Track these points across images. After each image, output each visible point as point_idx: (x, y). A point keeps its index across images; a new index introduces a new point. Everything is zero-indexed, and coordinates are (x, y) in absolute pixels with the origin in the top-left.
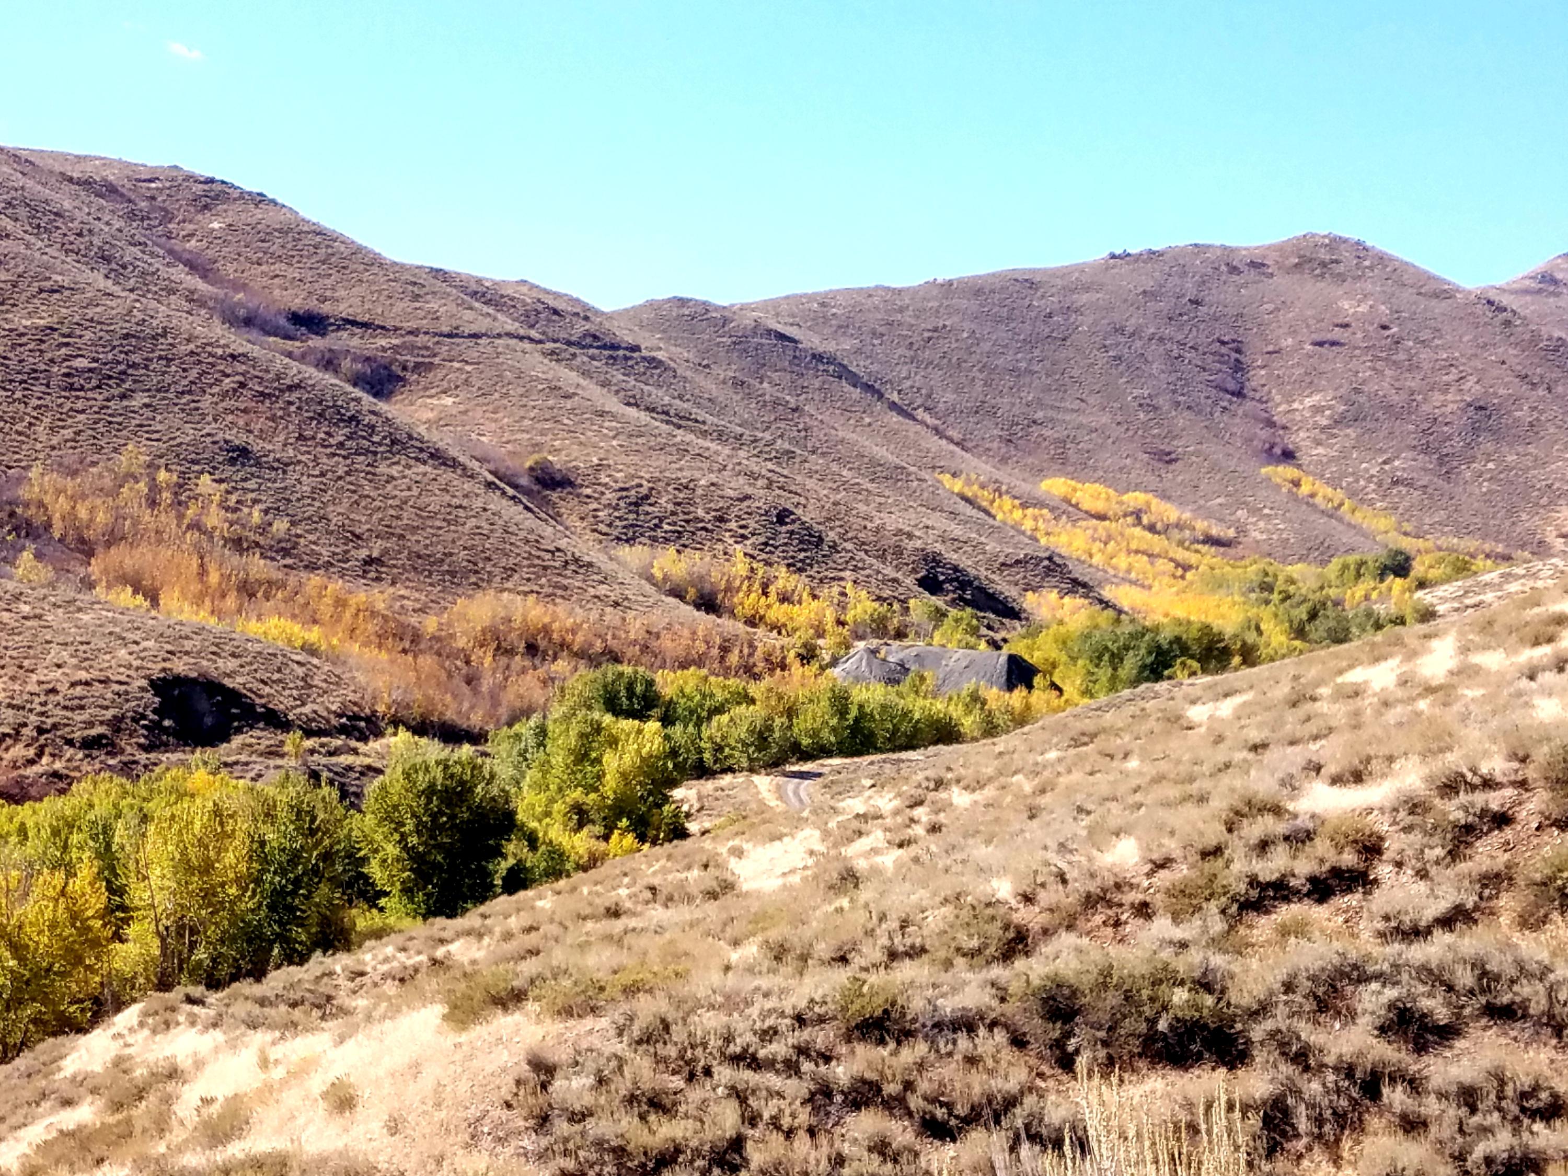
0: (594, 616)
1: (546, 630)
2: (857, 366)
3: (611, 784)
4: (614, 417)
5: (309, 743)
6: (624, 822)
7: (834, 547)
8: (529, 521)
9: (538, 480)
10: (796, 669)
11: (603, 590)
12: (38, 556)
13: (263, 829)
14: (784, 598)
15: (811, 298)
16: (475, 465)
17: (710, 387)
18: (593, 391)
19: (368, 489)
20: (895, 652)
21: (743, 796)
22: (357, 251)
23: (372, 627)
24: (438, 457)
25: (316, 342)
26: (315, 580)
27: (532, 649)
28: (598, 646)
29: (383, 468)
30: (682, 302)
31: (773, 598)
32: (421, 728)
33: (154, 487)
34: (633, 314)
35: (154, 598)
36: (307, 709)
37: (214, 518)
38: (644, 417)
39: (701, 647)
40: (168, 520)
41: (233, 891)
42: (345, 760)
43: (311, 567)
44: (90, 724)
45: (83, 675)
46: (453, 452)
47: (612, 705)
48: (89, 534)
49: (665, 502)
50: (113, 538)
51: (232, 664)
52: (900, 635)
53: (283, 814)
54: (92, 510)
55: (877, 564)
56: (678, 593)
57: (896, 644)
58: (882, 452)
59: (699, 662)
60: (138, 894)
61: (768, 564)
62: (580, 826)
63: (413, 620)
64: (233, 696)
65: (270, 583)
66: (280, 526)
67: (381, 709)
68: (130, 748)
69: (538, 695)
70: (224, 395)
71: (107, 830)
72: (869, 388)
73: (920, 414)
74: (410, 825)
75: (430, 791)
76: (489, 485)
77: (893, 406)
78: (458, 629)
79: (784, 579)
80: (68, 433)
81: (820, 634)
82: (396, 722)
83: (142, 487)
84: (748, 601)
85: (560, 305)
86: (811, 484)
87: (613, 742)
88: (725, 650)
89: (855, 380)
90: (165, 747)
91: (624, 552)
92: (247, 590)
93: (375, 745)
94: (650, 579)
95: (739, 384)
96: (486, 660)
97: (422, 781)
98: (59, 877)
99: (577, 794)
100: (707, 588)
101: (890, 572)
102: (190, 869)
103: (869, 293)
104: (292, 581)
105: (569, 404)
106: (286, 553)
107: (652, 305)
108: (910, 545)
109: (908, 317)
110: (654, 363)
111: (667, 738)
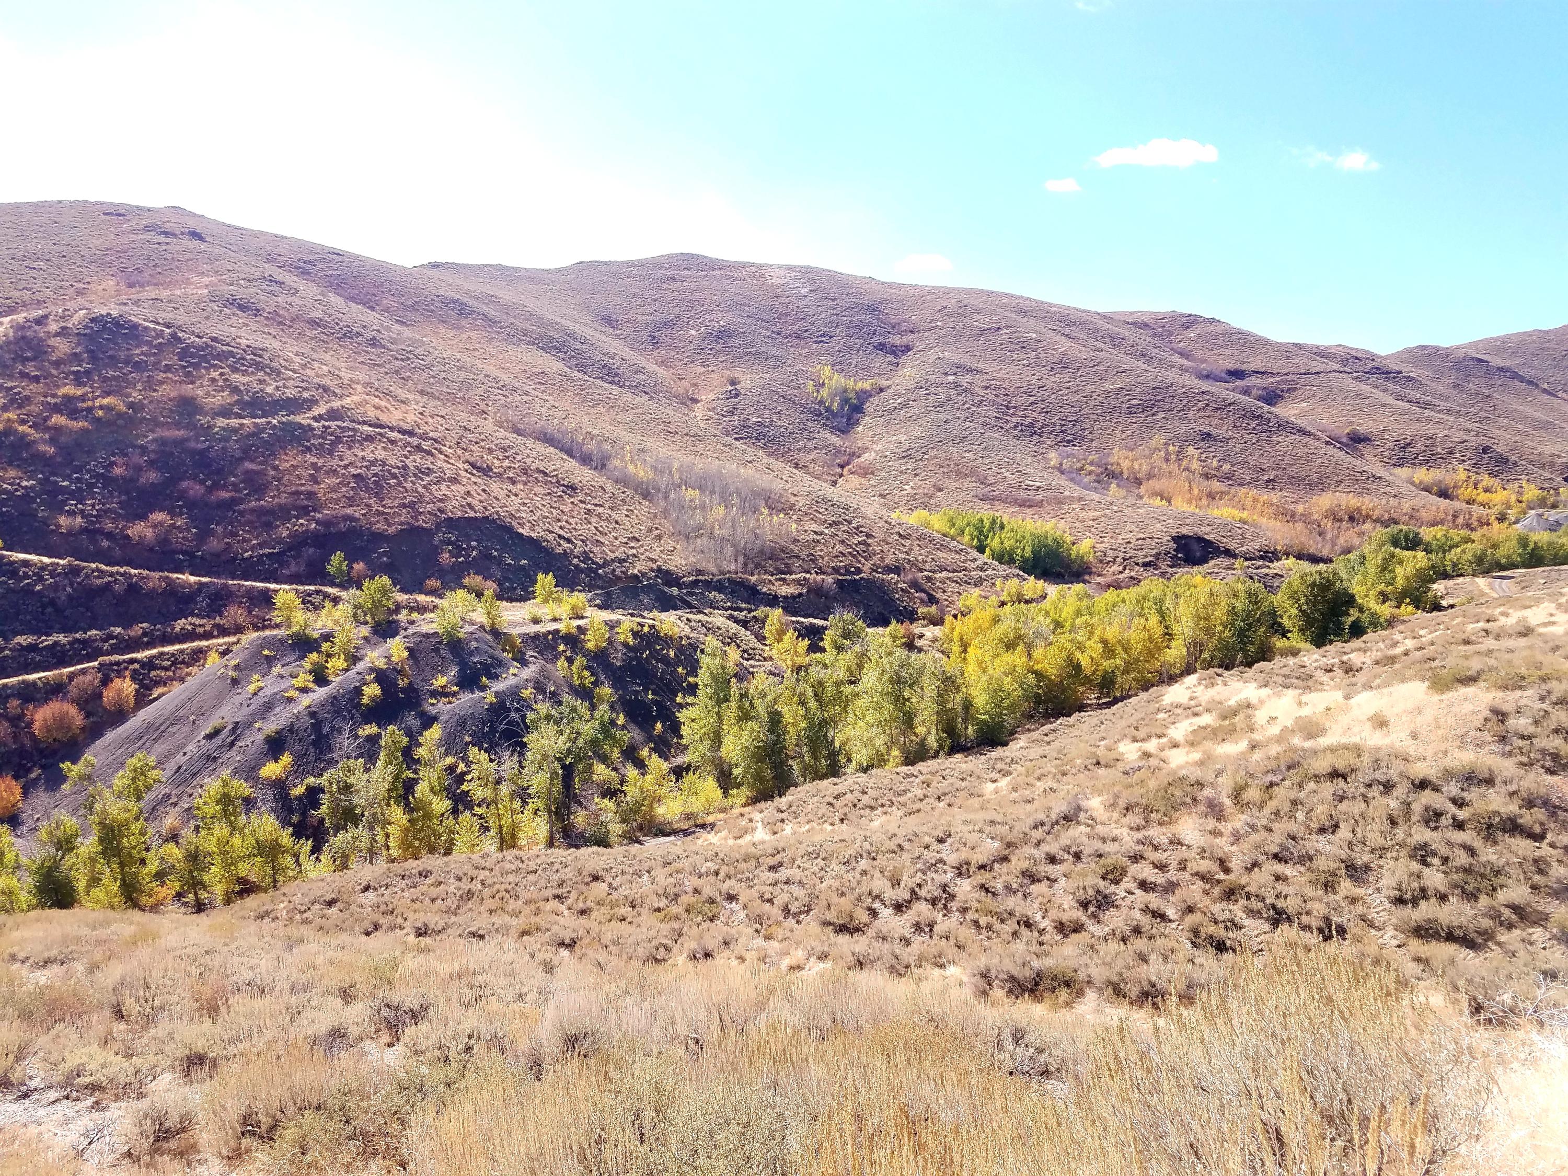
0: (1384, 502)
1: (1359, 510)
2: (1524, 372)
3: (1400, 582)
4: (1391, 406)
5: (1246, 563)
6: (1408, 600)
7: (1515, 464)
8: (1348, 458)
9: (1351, 439)
10: (1496, 525)
11: (1388, 489)
12: (1118, 486)
13: (1234, 601)
14: (1487, 490)
16: (1319, 433)
17: (1440, 388)
18: (1378, 394)
19: (1268, 448)
20: (1553, 515)
21: (1470, 587)
22: (1259, 339)
23: (1272, 510)
24: (1302, 431)
25: (1239, 383)
26: (1243, 490)
27: (1352, 519)
28: (1386, 516)
29: (1274, 438)
30: (1424, 347)
31: (1480, 490)
32: (1299, 557)
33: (1168, 453)
34: (1398, 356)
35: (1169, 501)
36: (1244, 548)
37: (1195, 465)
38: (1407, 405)
39: (1442, 515)
40: (1174, 467)
41: (1220, 628)
42: (1264, 571)
43: (1241, 485)
44: (1146, 556)
45: (1142, 536)
46: (1308, 428)
47: (1396, 544)
48: (1140, 476)
49: (1420, 446)
50: (1150, 476)
51: (1208, 529)
52: (1554, 506)
53: (1243, 595)
54: (1140, 465)
55: (1541, 472)
56: (1427, 489)
57: (1553, 511)
58: (1538, 415)
59: (1442, 522)
60: (1176, 629)
61: (1477, 473)
62: (1384, 602)
63: (1292, 507)
64: (1209, 543)
65: (1222, 493)
66: (1226, 467)
67: (1279, 548)
68: (1164, 567)
69: (1356, 541)
70: (1199, 410)
71: (1162, 601)
72: (1530, 382)
73: (1560, 394)
74: (1303, 600)
75: (1314, 584)
76: (1327, 442)
77: (1545, 391)
78: (1314, 510)
79: (1487, 481)
80: (1129, 433)
81: (1509, 507)
82: (1287, 555)
83: (1162, 453)
84: (1466, 492)
85: (1359, 355)
86: (1500, 432)
87: (1401, 562)
88: (1455, 517)
89: (1522, 379)
90: (1179, 566)
91: (1398, 471)
92: (1211, 496)
93: (1276, 564)
94: (1413, 483)
95: (1456, 386)
96: (1328, 524)
97: (1310, 580)
98: (1142, 621)
99: (1382, 587)
100: (1443, 486)
101: (1547, 475)
102: (1200, 619)
104: (1233, 490)
105: (1367, 402)
106: (1229, 479)
107: (1408, 351)
108: (1560, 461)
110: (1410, 379)
111: (1429, 559)
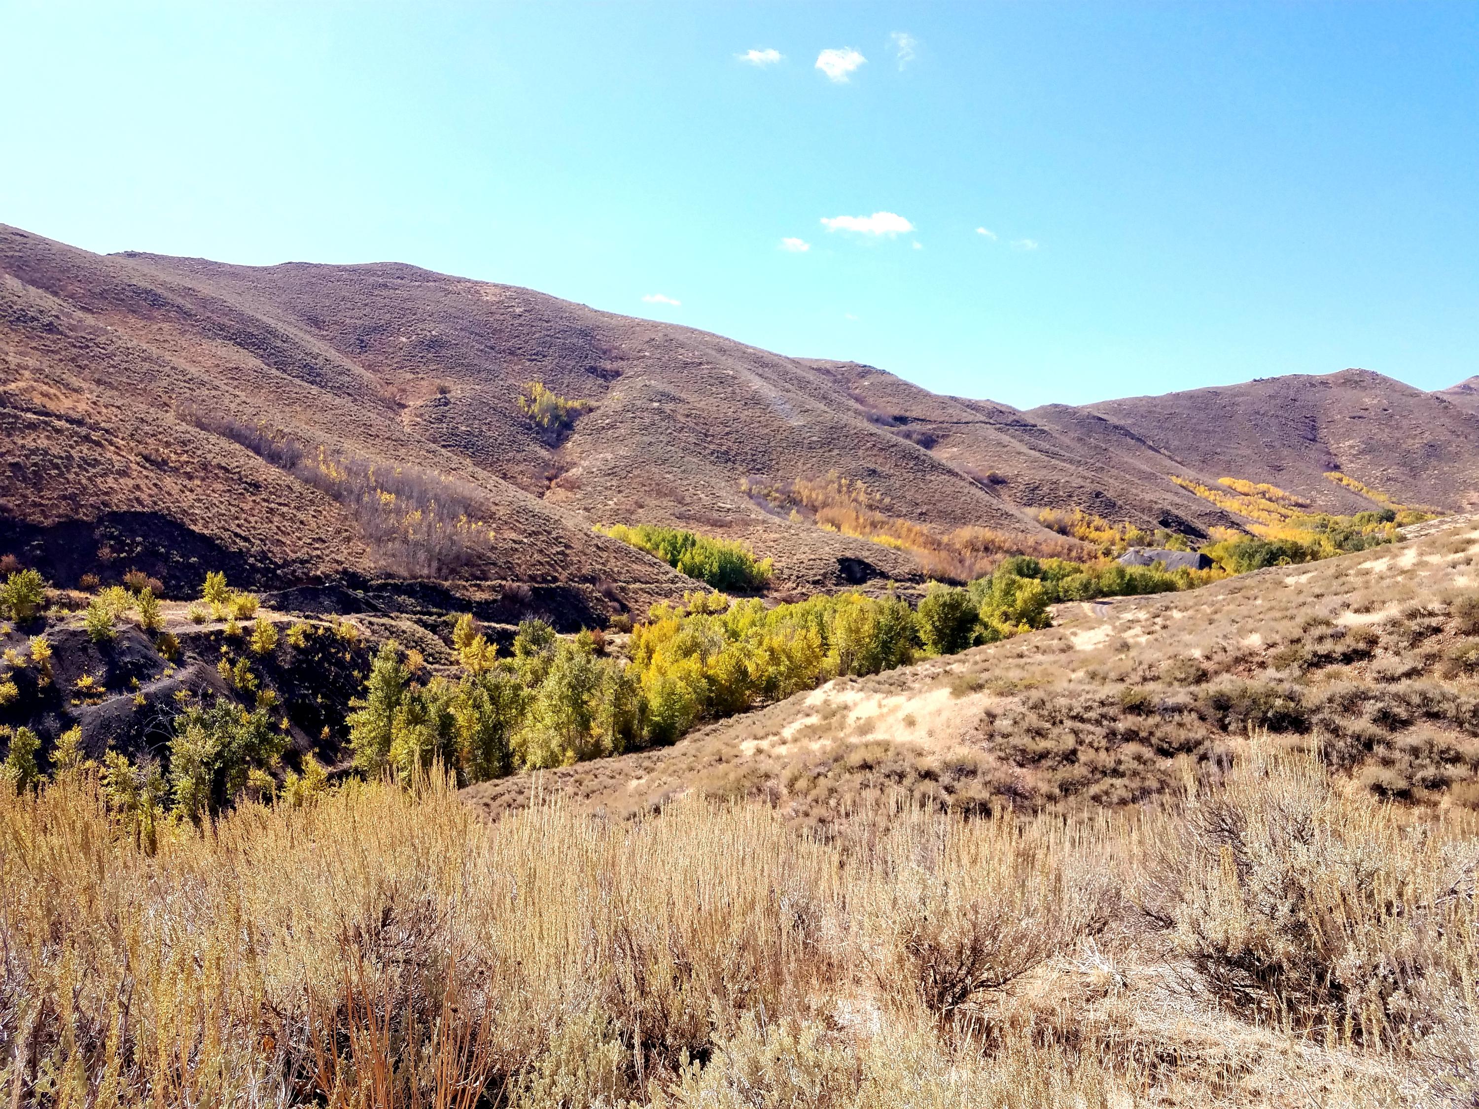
0: (1013, 536)
1: (993, 541)
2: (1134, 431)
3: (1019, 604)
4: (1025, 454)
5: (897, 585)
6: (1025, 620)
7: (1121, 507)
8: (987, 497)
9: (992, 481)
10: (1102, 559)
11: (1017, 525)
12: (798, 512)
13: (879, 617)
14: (1097, 529)
15: (1114, 402)
16: (966, 475)
17: (1067, 441)
18: (1015, 443)
19: (922, 485)
20: (1147, 552)
21: (1077, 611)
22: (921, 391)
23: (922, 540)
24: (950, 472)
25: (903, 428)
26: (900, 521)
27: (986, 549)
28: (1015, 548)
29: (928, 477)
30: (1056, 406)
31: (1092, 529)
32: (941, 580)
33: (840, 486)
34: (1034, 412)
35: (839, 528)
36: (896, 571)
37: (862, 497)
38: (1037, 454)
39: (1059, 549)
40: (845, 498)
41: (868, 640)
42: (911, 591)
43: (899, 516)
44: (815, 575)
45: (813, 557)
46: (957, 470)
47: (1021, 573)
48: (816, 504)
49: (1045, 489)
50: (825, 505)
51: (867, 553)
52: (1150, 545)
53: (887, 611)
54: (817, 495)
55: (1141, 515)
56: (1050, 527)
57: (1148, 549)
58: (1144, 467)
59: (1058, 555)
60: (832, 640)
61: (1090, 514)
62: (1006, 620)
63: (939, 537)
64: (868, 566)
65: (883, 522)
66: (887, 500)
67: (925, 572)
68: (830, 585)
69: (989, 568)
70: (867, 449)
71: (821, 615)
72: (1139, 440)
73: (1162, 451)
74: (936, 618)
75: (945, 604)
76: (971, 483)
77: (1150, 447)
78: (956, 540)
79: (1097, 521)
80: (809, 465)
81: (1113, 544)
82: (931, 577)
83: (836, 485)
84: (1081, 530)
85: (1003, 409)
86: (1111, 481)
87: (1020, 587)
88: (1070, 550)
89: (1133, 437)
90: (842, 585)
91: (1028, 510)
92: (874, 525)
93: (922, 586)
94: (1038, 521)
95: (1080, 440)
96: (967, 553)
97: (941, 600)
98: (804, 632)
99: (1004, 608)
100: (1063, 524)
101: (1146, 518)
102: (851, 631)
103: (1140, 399)
104: (891, 520)
105: (1006, 449)
106: (889, 510)
107: (1043, 408)
108: (1156, 507)
109: (1158, 409)
110: (1043, 432)
111: (1044, 586)
